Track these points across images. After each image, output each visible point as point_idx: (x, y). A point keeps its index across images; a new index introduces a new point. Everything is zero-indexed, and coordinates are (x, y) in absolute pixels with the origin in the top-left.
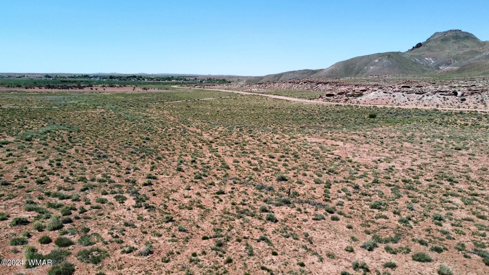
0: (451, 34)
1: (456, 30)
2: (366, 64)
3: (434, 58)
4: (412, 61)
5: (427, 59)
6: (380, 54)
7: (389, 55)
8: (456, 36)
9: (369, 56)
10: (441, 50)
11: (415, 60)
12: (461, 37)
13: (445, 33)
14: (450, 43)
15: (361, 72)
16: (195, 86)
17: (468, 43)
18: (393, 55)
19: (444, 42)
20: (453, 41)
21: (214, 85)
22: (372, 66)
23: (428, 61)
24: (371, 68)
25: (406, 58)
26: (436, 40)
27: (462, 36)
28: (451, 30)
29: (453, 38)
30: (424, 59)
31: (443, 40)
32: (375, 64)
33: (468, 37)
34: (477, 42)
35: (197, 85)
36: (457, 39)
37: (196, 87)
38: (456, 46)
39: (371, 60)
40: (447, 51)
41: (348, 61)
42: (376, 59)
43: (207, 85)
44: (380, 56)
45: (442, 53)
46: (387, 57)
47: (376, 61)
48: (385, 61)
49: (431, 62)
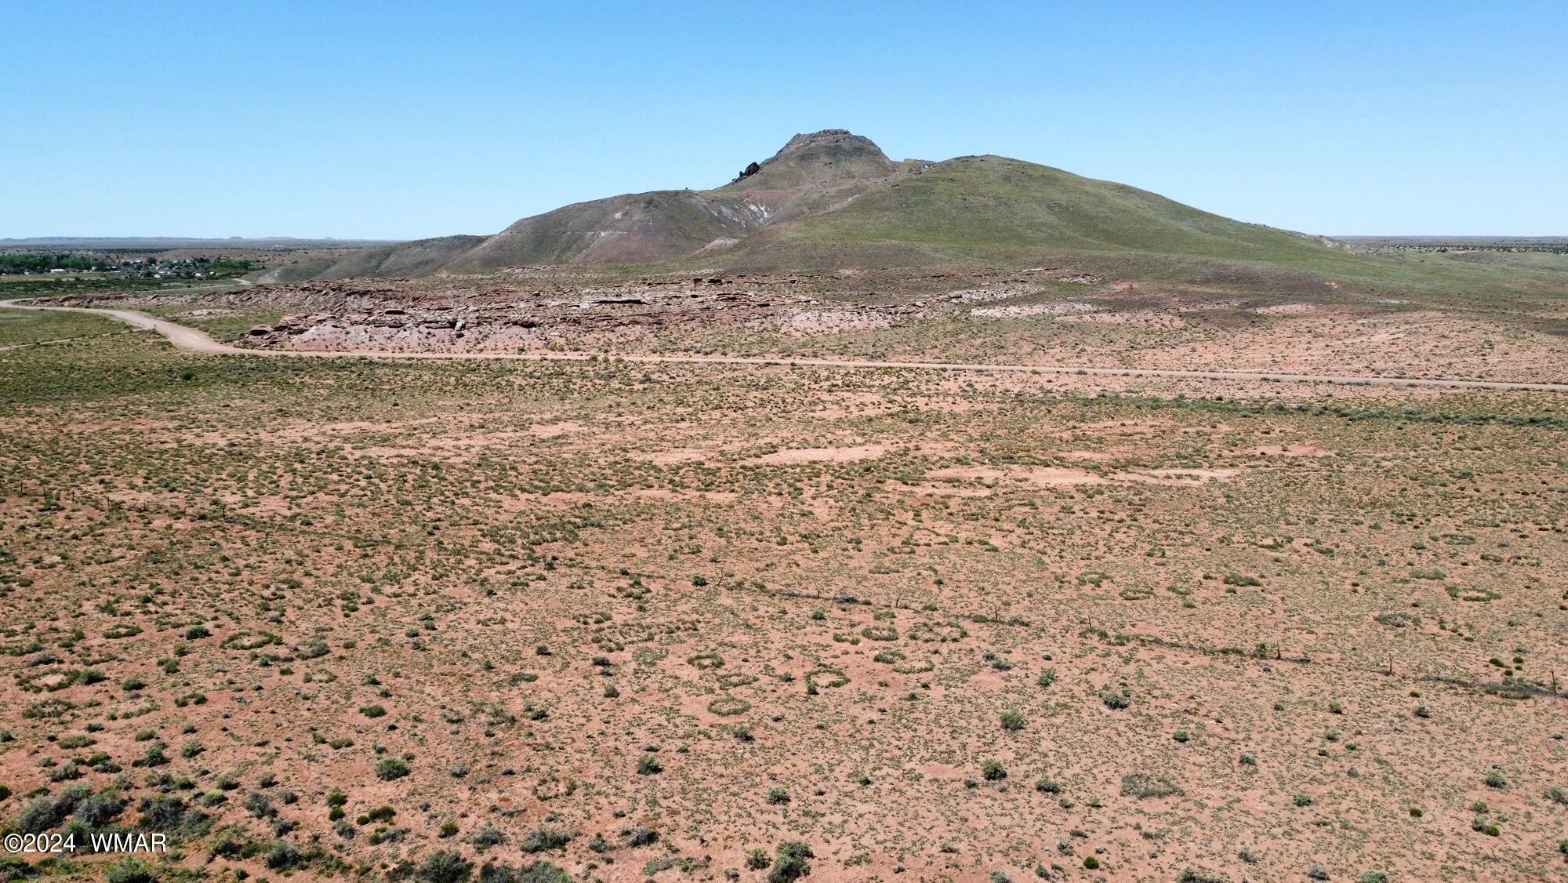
0: (822, 142)
1: (836, 132)
2: (591, 225)
3: (772, 206)
4: (712, 216)
5: (753, 208)
6: (629, 196)
7: (651, 201)
8: (836, 147)
9: (602, 201)
10: (791, 186)
11: (720, 212)
12: (845, 150)
13: (813, 137)
14: (817, 166)
15: (575, 247)
16: (65, 300)
17: (857, 166)
18: (660, 200)
19: (804, 163)
20: (827, 159)
21: (121, 298)
22: (605, 230)
23: (755, 213)
24: (603, 234)
25: (696, 206)
26: (787, 158)
27: (846, 145)
28: (825, 132)
29: (828, 153)
30: (747, 207)
31: (802, 158)
32: (613, 226)
33: (863, 149)
34: (879, 163)
35: (71, 298)
36: (834, 155)
37: (67, 303)
38: (829, 173)
39: (605, 215)
40: (806, 187)
41: (547, 216)
42: (617, 210)
43: (101, 299)
44: (629, 201)
45: (793, 193)
46: (643, 205)
47: (618, 215)
48: (636, 217)
49: (762, 216)
